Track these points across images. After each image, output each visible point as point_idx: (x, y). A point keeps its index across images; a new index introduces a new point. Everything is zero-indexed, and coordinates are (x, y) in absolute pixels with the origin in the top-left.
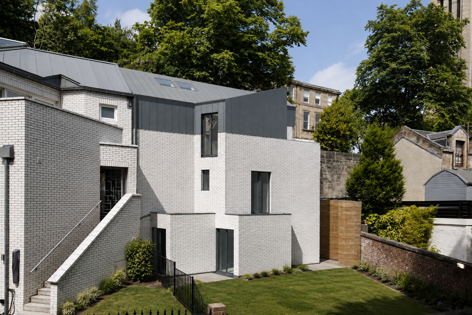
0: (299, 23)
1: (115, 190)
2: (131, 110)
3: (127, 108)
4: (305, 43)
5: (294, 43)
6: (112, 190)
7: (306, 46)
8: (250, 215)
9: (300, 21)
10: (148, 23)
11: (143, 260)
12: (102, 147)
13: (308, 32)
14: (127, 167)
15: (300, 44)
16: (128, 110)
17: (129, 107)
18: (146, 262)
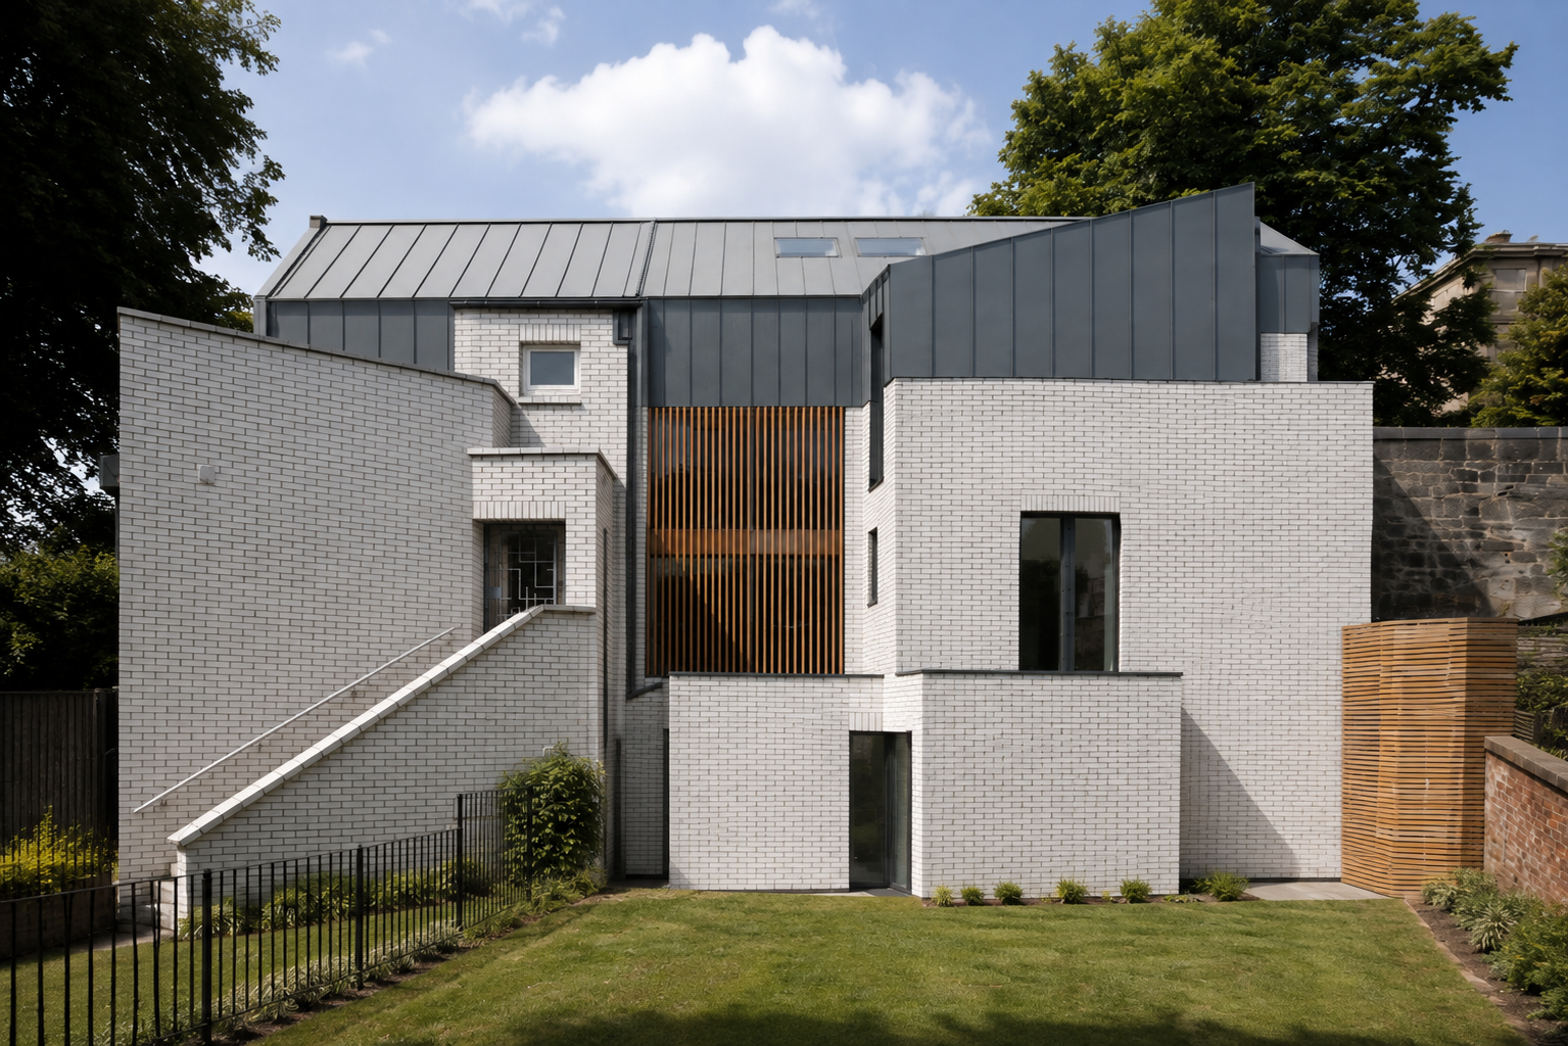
0: (1468, 31)
1: (531, 596)
2: (625, 350)
3: (611, 344)
4: (1503, 90)
5: (1456, 106)
6: (523, 596)
7: (1506, 99)
8: (1011, 674)
9: (1472, 24)
10: (1000, 187)
11: (550, 819)
12: (477, 465)
13: (1512, 49)
14: (562, 516)
15: (1483, 100)
16: (615, 349)
17: (621, 340)
18: (561, 827)
